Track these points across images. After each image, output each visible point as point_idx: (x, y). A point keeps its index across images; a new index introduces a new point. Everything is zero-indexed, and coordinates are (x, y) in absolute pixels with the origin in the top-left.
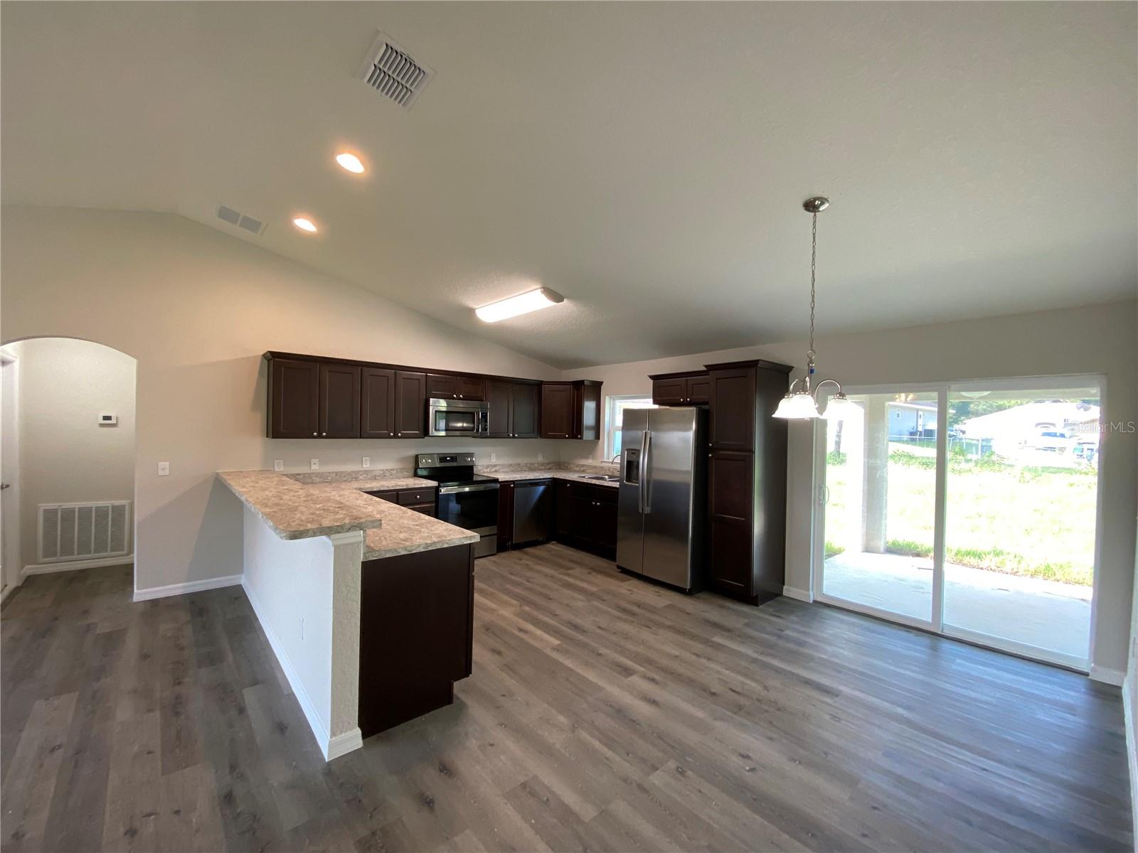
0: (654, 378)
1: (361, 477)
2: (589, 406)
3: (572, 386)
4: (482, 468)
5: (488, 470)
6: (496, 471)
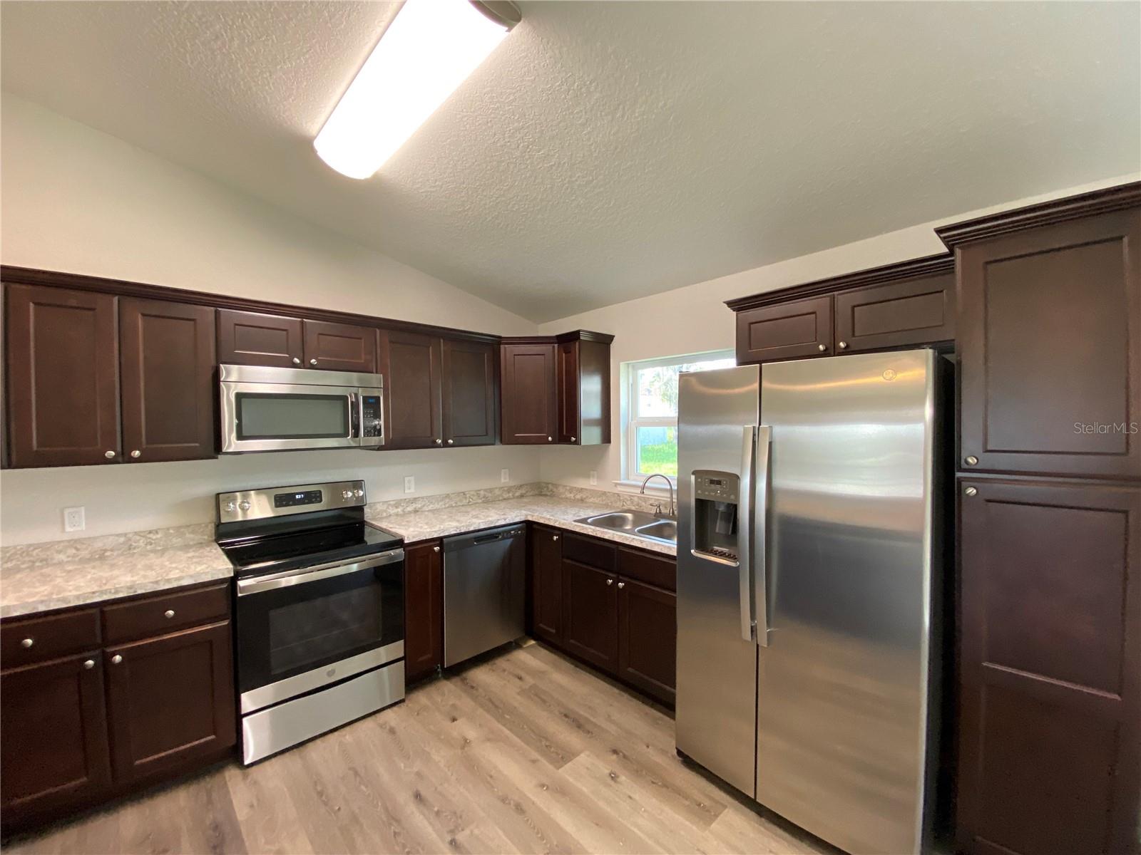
0: (739, 305)
1: (62, 557)
2: (589, 386)
3: (556, 345)
4: (385, 508)
5: (400, 510)
6: (416, 511)
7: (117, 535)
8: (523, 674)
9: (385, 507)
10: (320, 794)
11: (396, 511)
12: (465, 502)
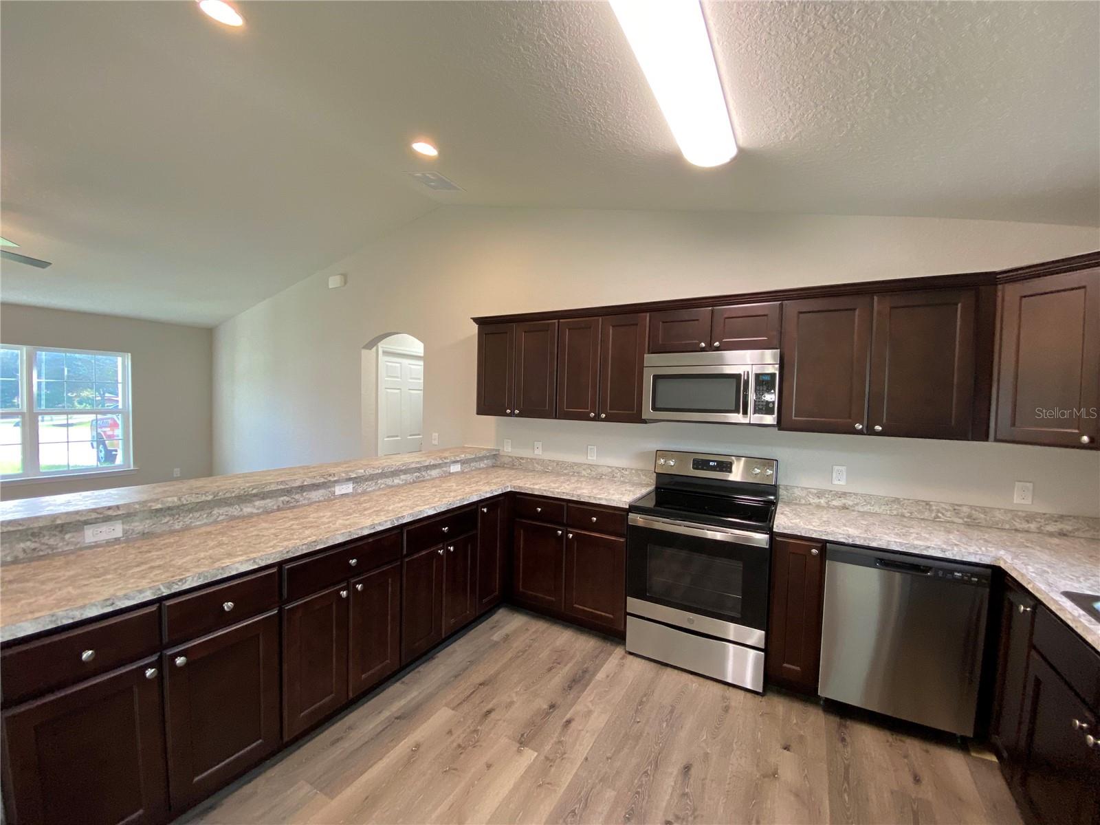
1: (584, 473)
4: (804, 495)
5: (823, 501)
6: (845, 507)
7: (608, 467)
8: (926, 779)
9: (804, 493)
10: (641, 703)
11: (817, 501)
12: (926, 515)
